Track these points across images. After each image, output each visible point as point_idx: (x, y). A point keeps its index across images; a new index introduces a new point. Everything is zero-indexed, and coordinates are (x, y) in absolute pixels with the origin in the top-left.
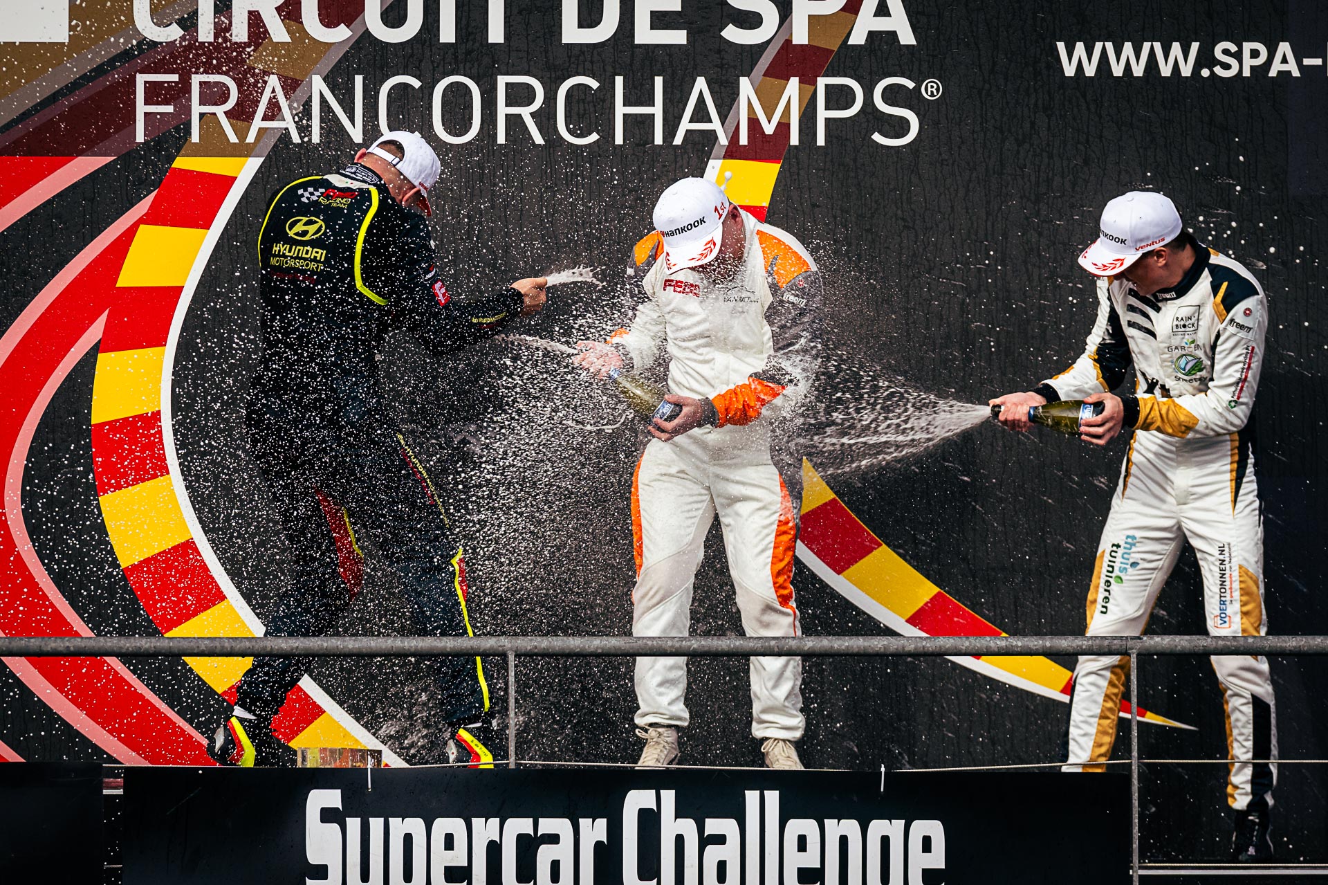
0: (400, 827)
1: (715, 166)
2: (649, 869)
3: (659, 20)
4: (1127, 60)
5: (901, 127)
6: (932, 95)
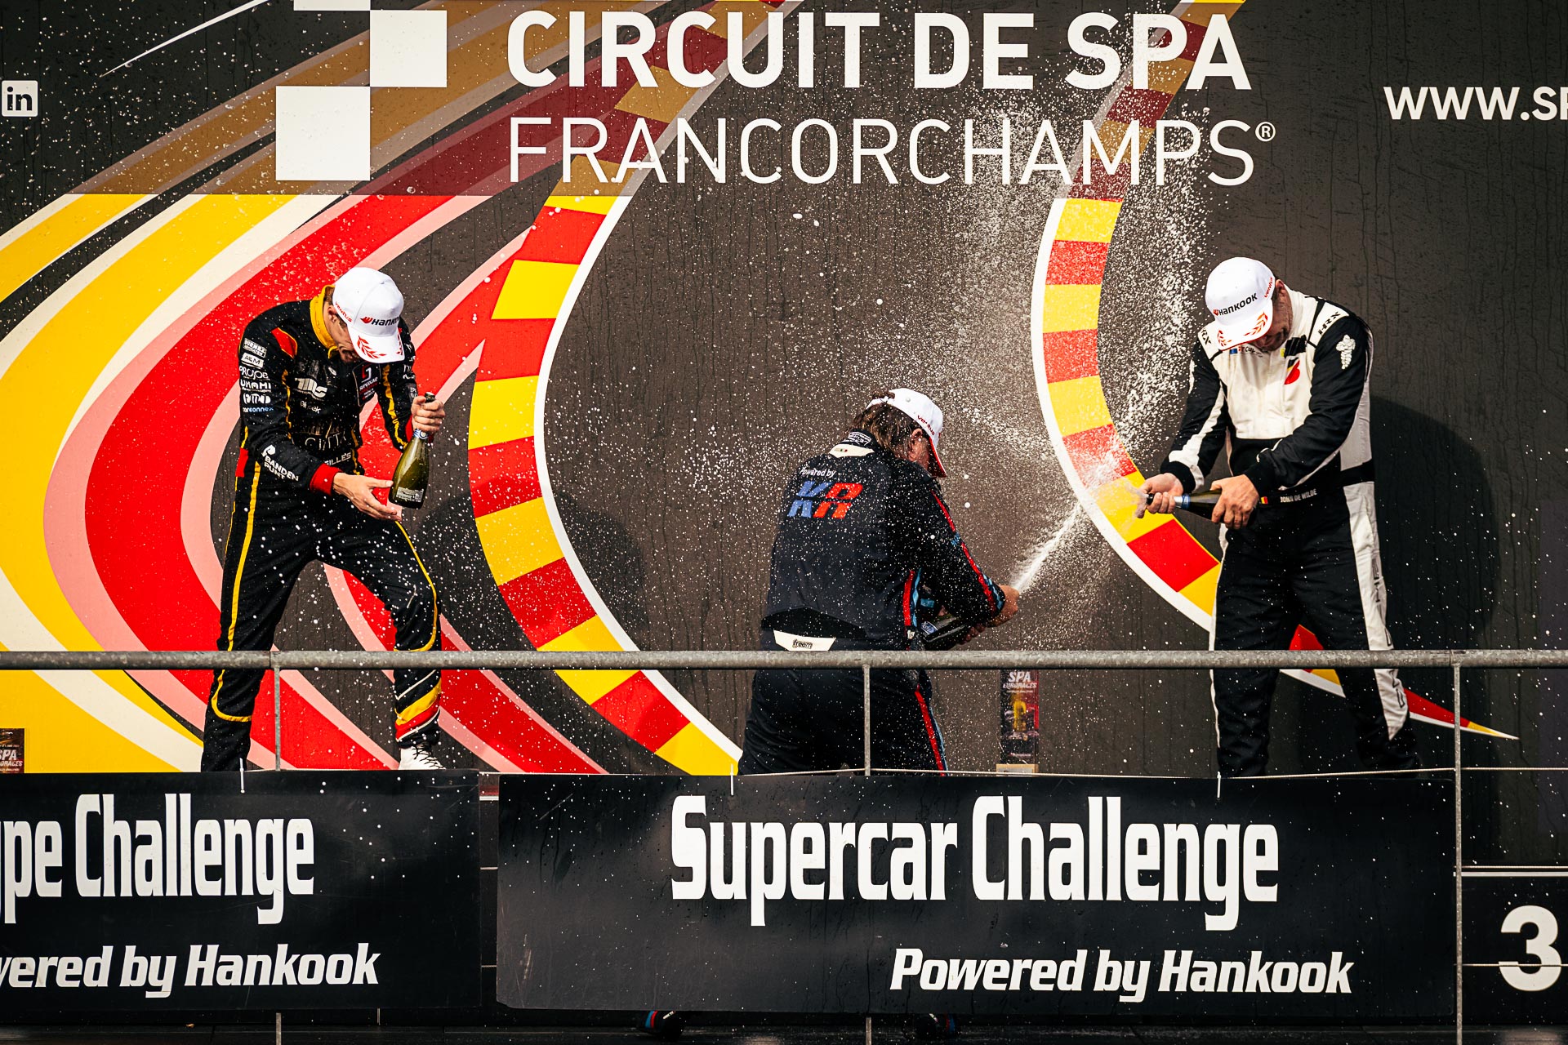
0: (760, 831)
1: (1059, 205)
2: (997, 871)
3: (1007, 66)
4: (1452, 104)
5: (1236, 167)
6: (1266, 137)
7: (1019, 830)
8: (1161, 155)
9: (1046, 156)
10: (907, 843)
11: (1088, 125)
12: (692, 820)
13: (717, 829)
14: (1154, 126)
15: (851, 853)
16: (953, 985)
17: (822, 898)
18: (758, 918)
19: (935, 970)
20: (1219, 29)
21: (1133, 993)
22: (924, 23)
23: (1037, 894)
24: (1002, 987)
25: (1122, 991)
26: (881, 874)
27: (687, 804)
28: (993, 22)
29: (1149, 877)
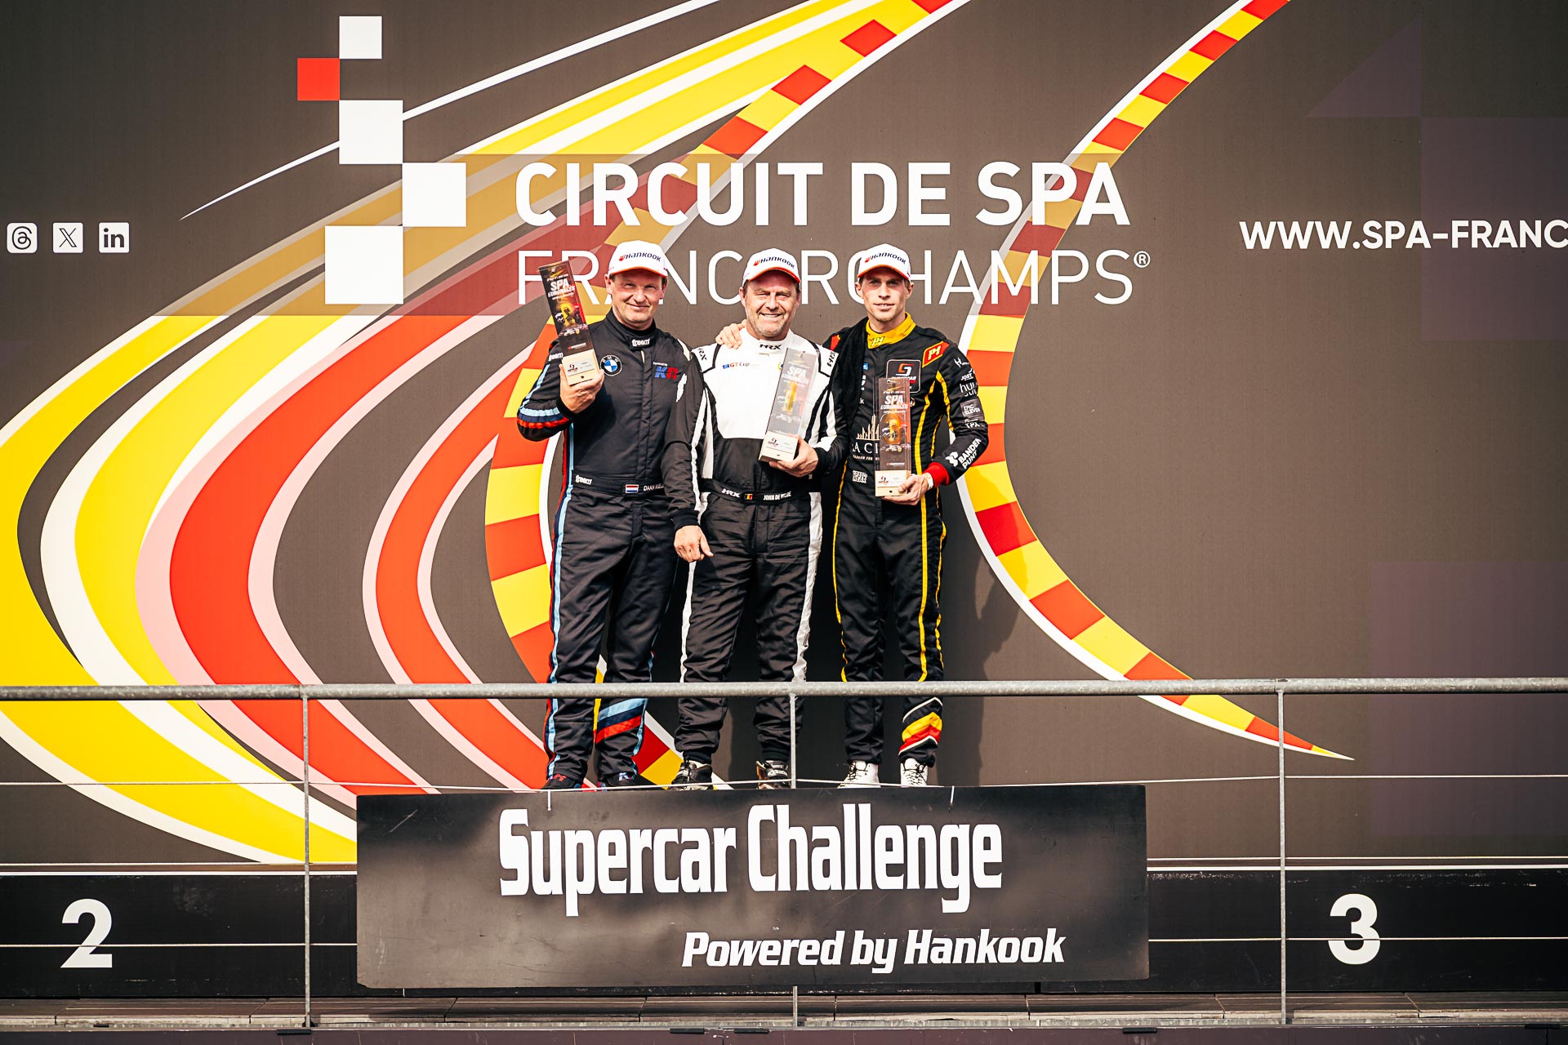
0: (573, 838)
1: (973, 321)
2: (769, 866)
3: (928, 206)
4: (1296, 236)
5: (1119, 289)
6: (1143, 264)
7: (787, 833)
8: (1056, 279)
9: (961, 280)
10: (694, 845)
11: (994, 254)
12: (516, 830)
13: (537, 836)
14: (1050, 255)
15: (648, 854)
16: (734, 962)
17: (625, 892)
18: (572, 909)
19: (719, 949)
20: (1103, 175)
21: (883, 966)
22: (859, 171)
23: (802, 885)
24: (775, 963)
25: (874, 964)
26: (673, 872)
27: (511, 817)
28: (916, 170)
29: (894, 870)
